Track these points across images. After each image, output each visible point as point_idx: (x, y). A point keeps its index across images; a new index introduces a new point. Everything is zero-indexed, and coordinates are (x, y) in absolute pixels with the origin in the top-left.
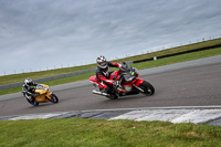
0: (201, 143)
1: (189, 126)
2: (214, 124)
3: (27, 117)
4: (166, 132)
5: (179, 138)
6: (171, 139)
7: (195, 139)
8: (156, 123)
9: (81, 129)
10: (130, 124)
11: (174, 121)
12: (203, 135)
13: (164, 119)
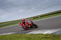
0: (51, 39)
1: (48, 35)
2: (54, 34)
3: (4, 34)
4: (42, 36)
5: (45, 38)
6: (43, 38)
7: (49, 38)
8: (39, 34)
9: (19, 36)
10: (32, 35)
11: (44, 33)
12: (51, 37)
13: (41, 33)
